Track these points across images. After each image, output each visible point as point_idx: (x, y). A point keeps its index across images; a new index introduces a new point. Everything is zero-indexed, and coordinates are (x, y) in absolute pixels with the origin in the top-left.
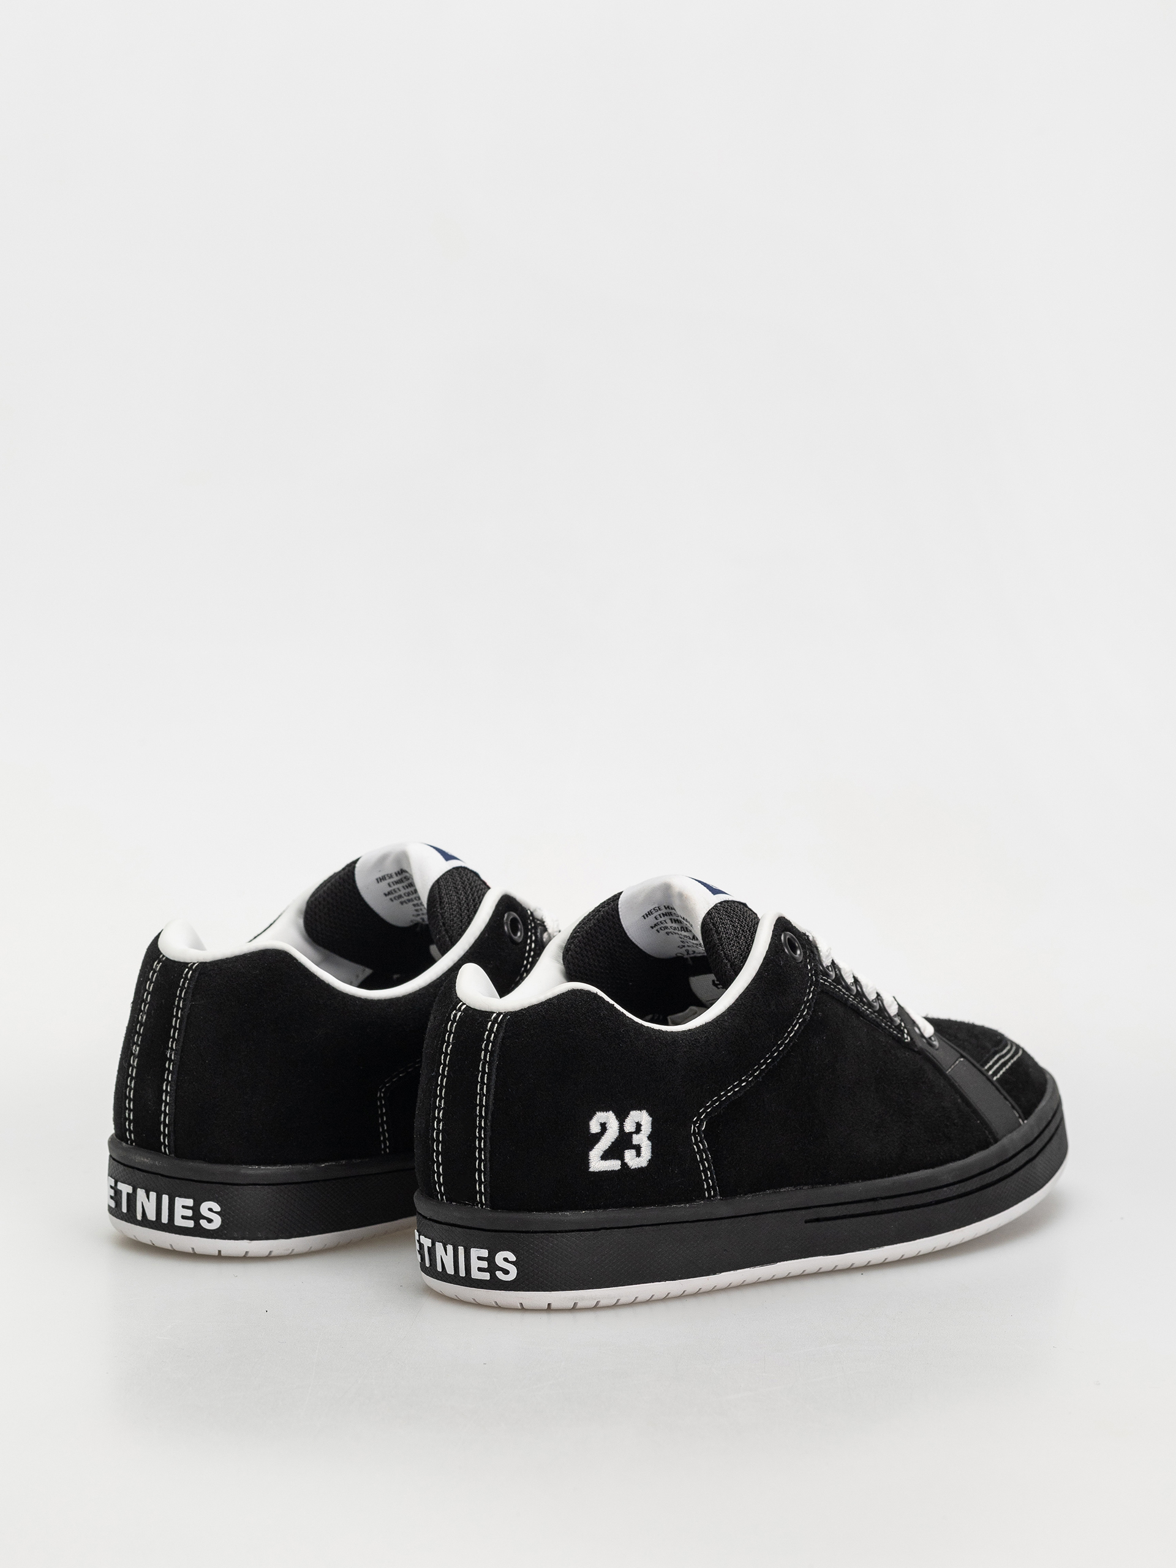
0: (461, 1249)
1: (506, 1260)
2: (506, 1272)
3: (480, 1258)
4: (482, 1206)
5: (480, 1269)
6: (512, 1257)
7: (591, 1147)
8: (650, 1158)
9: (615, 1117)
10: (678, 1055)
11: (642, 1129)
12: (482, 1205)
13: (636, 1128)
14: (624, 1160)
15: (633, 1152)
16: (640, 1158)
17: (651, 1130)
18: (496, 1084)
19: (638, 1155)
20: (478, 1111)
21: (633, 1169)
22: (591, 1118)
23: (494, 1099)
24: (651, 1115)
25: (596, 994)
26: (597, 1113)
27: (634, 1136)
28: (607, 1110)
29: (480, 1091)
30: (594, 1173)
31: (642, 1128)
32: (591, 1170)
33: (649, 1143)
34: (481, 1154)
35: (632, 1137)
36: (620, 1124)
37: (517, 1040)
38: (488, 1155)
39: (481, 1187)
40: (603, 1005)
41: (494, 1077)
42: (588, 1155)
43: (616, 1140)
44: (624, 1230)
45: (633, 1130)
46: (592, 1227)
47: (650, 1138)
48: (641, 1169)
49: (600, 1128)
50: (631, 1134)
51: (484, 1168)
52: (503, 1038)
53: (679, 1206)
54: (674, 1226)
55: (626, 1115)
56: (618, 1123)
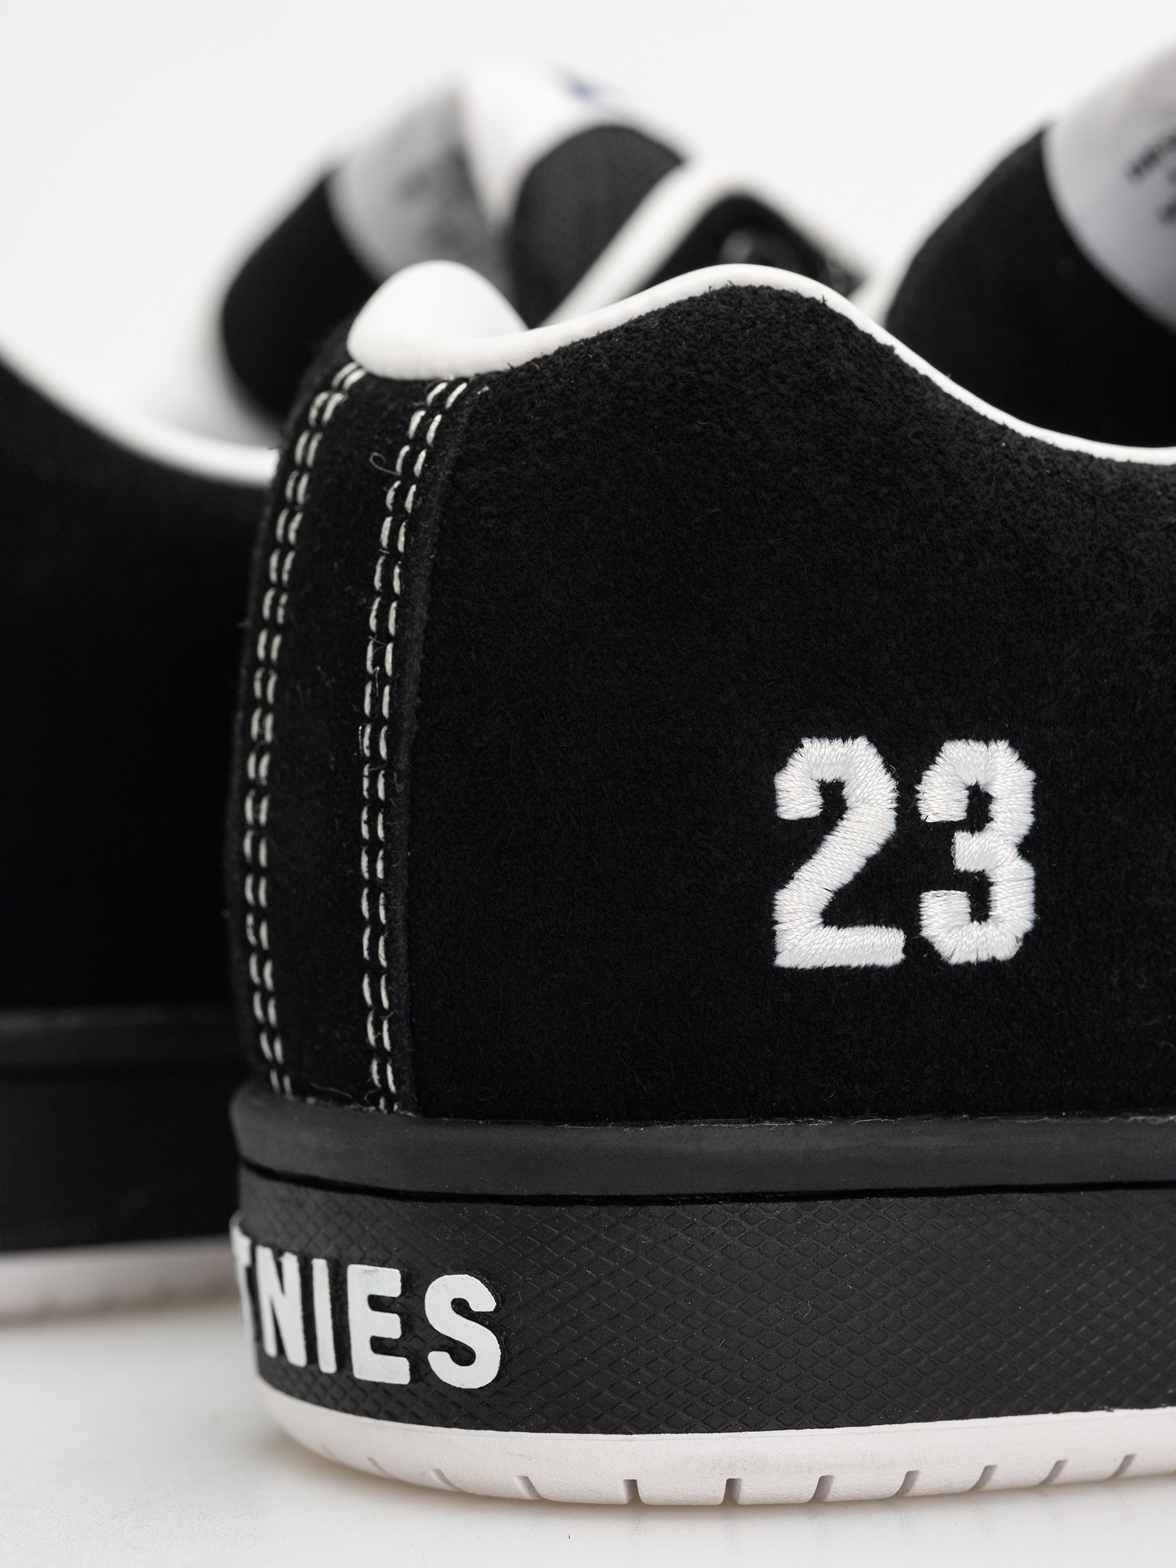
0: (320, 1269)
1: (461, 1307)
2: (463, 1355)
3: (377, 1303)
4: (389, 1106)
5: (380, 1345)
6: (483, 1300)
7: (784, 877)
8: (1027, 926)
9: (879, 760)
10: (1142, 535)
11: (992, 814)
12: (391, 1099)
13: (970, 810)
14: (919, 928)
15: (958, 901)
16: (989, 927)
17: (1030, 819)
18: (428, 638)
19: (980, 910)
20: (366, 742)
21: (957, 967)
22: (780, 762)
23: (419, 695)
24: (1028, 759)
25: (823, 306)
26: (806, 742)
27: (961, 839)
28: (846, 733)
29: (374, 665)
30: (794, 973)
31: (995, 809)
32: (783, 960)
33: (1025, 871)
34: (378, 900)
35: (949, 843)
36: (899, 788)
37: (503, 469)
38: (400, 908)
39: (381, 1030)
40: (839, 340)
41: (420, 611)
42: (769, 907)
43: (887, 848)
44: (928, 1201)
45: (957, 813)
46: (790, 1184)
47: (1027, 848)
48: (990, 968)
49: (819, 801)
50: (947, 830)
51: (387, 959)
52: (459, 464)
53: (1160, 1120)
54: (1137, 1195)
55: (928, 756)
56: (892, 784)
